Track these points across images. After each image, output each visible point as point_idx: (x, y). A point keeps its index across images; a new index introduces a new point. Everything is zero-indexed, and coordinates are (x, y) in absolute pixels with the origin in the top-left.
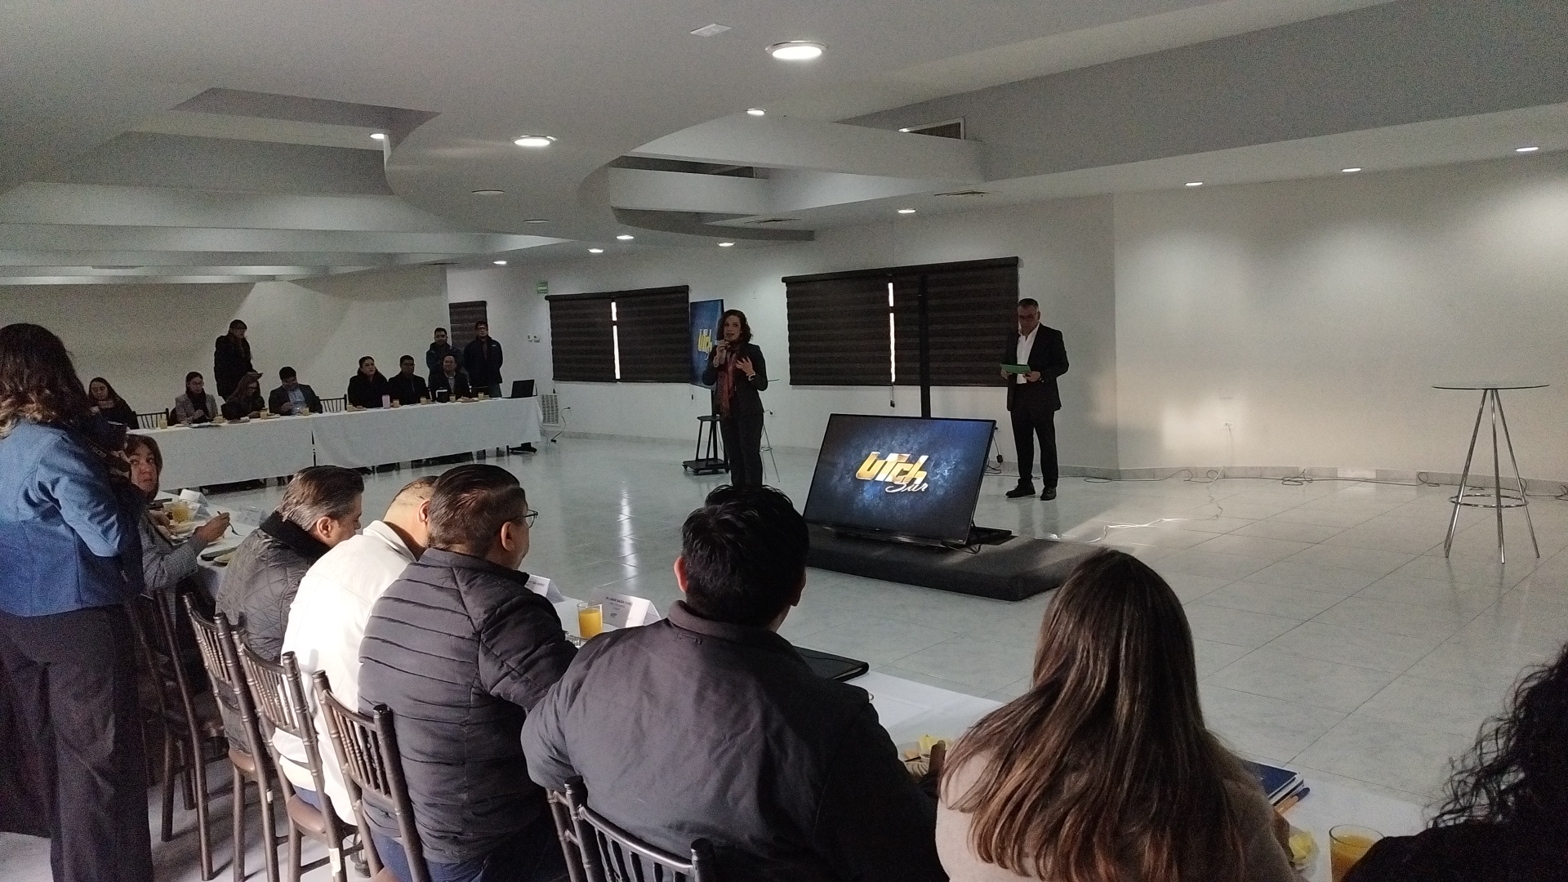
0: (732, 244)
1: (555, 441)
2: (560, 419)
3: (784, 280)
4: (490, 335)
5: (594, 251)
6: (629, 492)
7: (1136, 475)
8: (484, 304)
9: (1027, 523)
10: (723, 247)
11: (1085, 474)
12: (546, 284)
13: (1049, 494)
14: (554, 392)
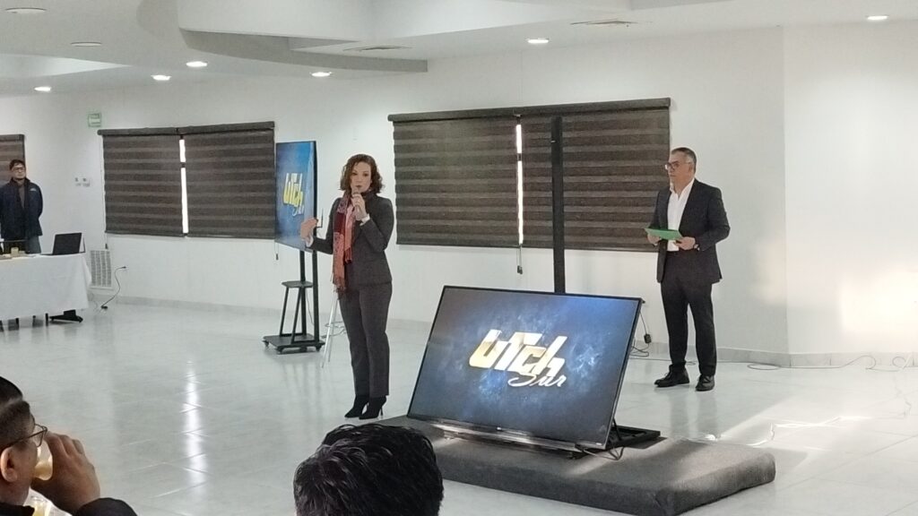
0: (327, 74)
1: (106, 308)
2: (113, 279)
3: (391, 118)
4: (28, 177)
5: (158, 78)
6: (197, 374)
7: (808, 362)
8: (22, 138)
9: (679, 420)
10: (319, 78)
11: (748, 359)
12: (98, 115)
13: (705, 384)
14: (106, 247)
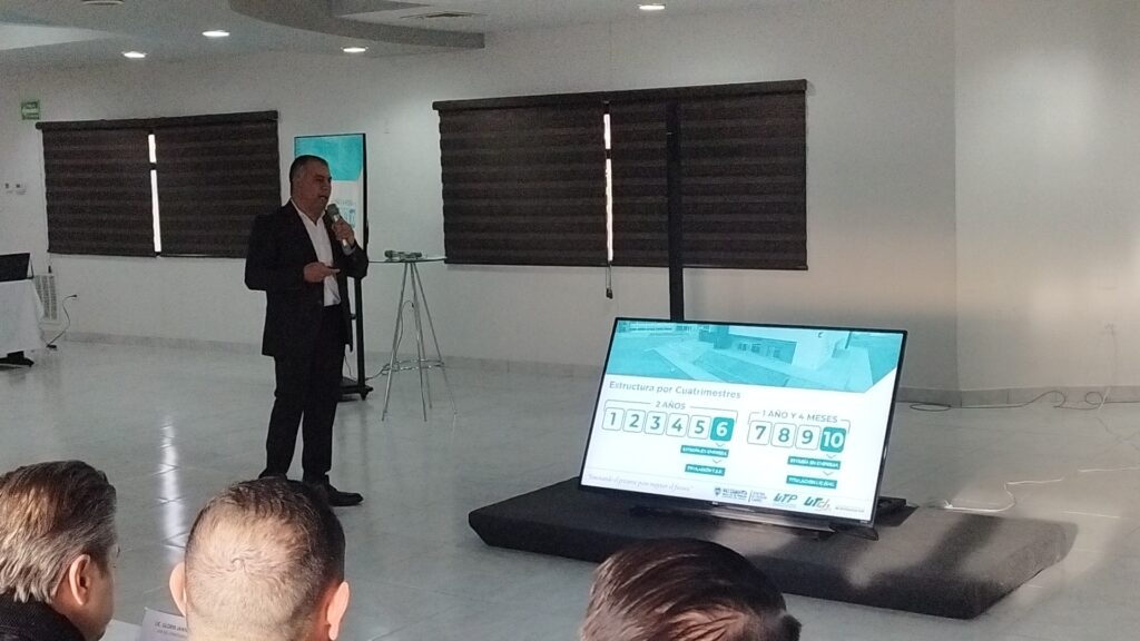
0: (363, 50)
1: (54, 347)
2: (60, 311)
3: (436, 106)
7: (983, 400)
10: (350, 55)
11: (907, 399)
12: (36, 104)
14: (50, 271)
